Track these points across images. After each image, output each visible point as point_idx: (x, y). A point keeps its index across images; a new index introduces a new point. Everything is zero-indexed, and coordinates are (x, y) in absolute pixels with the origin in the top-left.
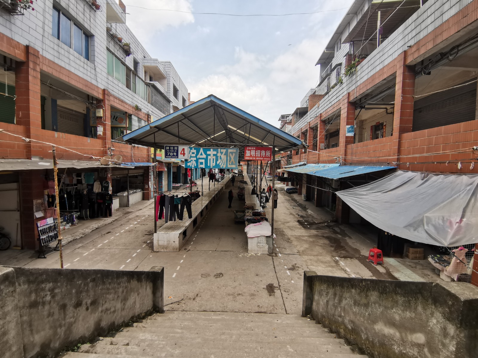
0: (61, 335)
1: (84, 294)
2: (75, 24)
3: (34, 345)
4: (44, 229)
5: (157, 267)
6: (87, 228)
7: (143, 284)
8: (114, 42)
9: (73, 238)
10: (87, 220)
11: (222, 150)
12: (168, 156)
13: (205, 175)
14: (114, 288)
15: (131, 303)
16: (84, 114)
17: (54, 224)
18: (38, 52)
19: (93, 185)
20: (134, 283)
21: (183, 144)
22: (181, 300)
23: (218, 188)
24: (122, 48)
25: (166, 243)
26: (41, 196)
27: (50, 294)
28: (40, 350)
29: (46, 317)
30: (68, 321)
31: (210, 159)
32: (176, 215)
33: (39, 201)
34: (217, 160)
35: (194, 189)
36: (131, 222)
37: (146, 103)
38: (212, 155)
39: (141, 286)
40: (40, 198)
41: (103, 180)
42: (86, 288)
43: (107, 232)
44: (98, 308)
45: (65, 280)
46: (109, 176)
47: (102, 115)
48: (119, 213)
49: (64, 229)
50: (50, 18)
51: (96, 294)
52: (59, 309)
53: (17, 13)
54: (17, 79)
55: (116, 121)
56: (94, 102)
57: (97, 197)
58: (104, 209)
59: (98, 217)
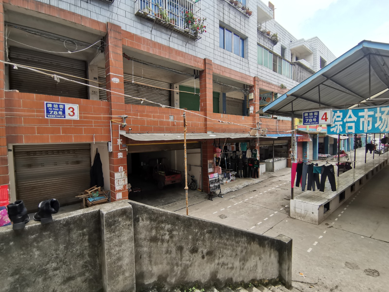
0: (177, 273)
1: (200, 242)
2: (234, 34)
3: (152, 275)
4: (212, 180)
5: (285, 237)
6: (240, 184)
7: (266, 250)
8: (264, 38)
9: (231, 190)
10: (242, 178)
11: (383, 109)
12: (307, 122)
13: (360, 146)
14: (232, 246)
15: (252, 266)
16: (243, 100)
17: (218, 178)
18: (211, 61)
19: (246, 152)
20: (255, 246)
21: (324, 108)
22: (314, 284)
23: (379, 161)
24: (270, 39)
25: (303, 212)
26: (212, 158)
27: (169, 235)
28: (157, 281)
29: (164, 253)
30: (184, 262)
31: (363, 122)
32: (316, 184)
33: (211, 161)
34: (374, 122)
35: (343, 160)
36: (273, 185)
37: (291, 80)
38: (366, 117)
39: (264, 252)
41: (253, 148)
42: (202, 237)
43: (253, 190)
44: (214, 260)
45: (182, 226)
46: (257, 145)
47: (253, 98)
48: (265, 176)
49: (226, 183)
50: (218, 35)
51: (213, 246)
52: (176, 249)
53: (198, 38)
54: (200, 83)
55: (265, 101)
56: (248, 89)
57: (248, 161)
58: (253, 171)
59: (249, 177)
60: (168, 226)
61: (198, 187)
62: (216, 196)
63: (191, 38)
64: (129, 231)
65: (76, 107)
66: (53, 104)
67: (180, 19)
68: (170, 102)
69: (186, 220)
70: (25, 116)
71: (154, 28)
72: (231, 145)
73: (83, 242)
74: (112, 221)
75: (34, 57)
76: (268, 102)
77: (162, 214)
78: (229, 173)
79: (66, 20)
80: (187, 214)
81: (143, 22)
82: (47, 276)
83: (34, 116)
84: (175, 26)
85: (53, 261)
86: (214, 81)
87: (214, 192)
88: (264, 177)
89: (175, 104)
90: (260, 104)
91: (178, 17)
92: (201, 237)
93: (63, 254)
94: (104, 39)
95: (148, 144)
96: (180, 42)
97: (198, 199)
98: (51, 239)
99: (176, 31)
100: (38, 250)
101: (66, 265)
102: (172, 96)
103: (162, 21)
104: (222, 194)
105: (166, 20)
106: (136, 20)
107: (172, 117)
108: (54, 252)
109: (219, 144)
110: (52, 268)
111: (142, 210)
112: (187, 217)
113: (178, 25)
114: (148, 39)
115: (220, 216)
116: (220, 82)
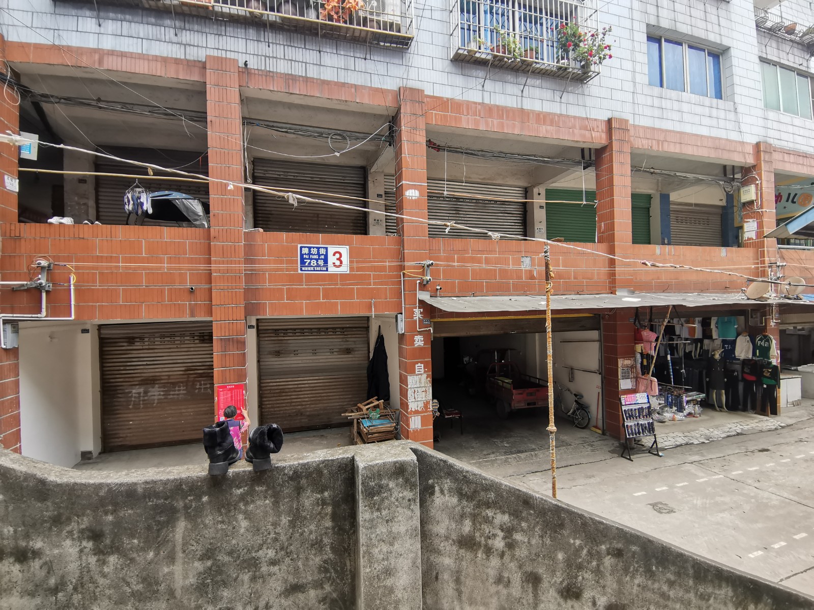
1: (588, 575)
4: (631, 410)
6: (717, 427)
9: (686, 440)
10: (721, 411)
14: (684, 602)
16: (722, 207)
17: (648, 405)
18: (627, 121)
19: (733, 343)
26: (631, 354)
27: (504, 538)
29: (491, 580)
33: (628, 362)
40: (629, 358)
41: (756, 333)
45: (538, 522)
46: (772, 324)
47: (754, 198)
48: (798, 412)
49: (673, 420)
50: (643, 58)
51: (625, 592)
52: (522, 578)
53: (590, 76)
54: (598, 176)
55: (795, 203)
56: (738, 176)
57: (743, 368)
58: (759, 396)
59: (745, 410)
60: (502, 518)
61: (593, 422)
62: (643, 452)
63: (572, 79)
64: (409, 513)
65: (344, 250)
66: (310, 248)
67: (548, 45)
68: (526, 227)
69: (550, 510)
70: (270, 270)
71: (488, 77)
72: (688, 322)
73: (322, 518)
74: (376, 485)
75: (288, 172)
76: (804, 205)
77: (486, 484)
78: (679, 397)
79: (332, 99)
80: (554, 495)
81: (467, 72)
82: (257, 573)
83: (282, 270)
84: (536, 63)
85: (270, 546)
86: (635, 169)
87: (637, 439)
88: (796, 413)
89: (536, 231)
90: (777, 214)
91: (542, 41)
92: (591, 562)
93: (286, 534)
94: (394, 120)
95: (474, 319)
96: (548, 94)
97: (593, 451)
98: (267, 502)
99: (539, 73)
100: (245, 518)
101: (291, 560)
102: (528, 213)
103: (506, 59)
104: (659, 446)
105: (514, 55)
106: (453, 70)
107: (527, 261)
108: (271, 527)
109: (650, 320)
110: (266, 559)
111: (441, 470)
112: (550, 503)
113: (542, 59)
114: (475, 103)
115: (654, 505)
116: (652, 168)
